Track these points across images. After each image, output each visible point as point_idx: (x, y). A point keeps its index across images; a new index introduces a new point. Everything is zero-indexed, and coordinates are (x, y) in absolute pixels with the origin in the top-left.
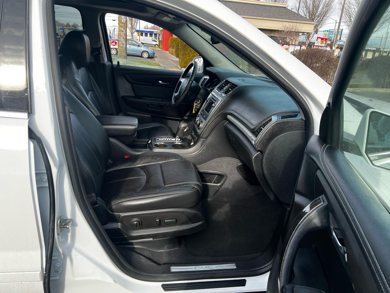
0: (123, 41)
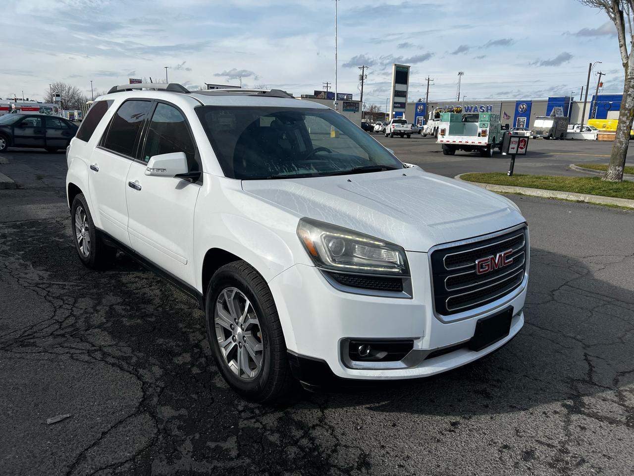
0: (622, 137)
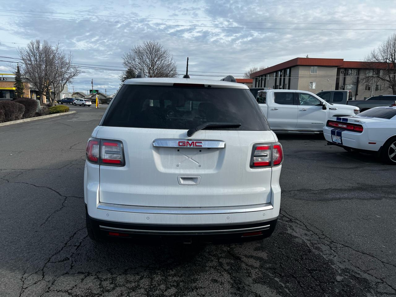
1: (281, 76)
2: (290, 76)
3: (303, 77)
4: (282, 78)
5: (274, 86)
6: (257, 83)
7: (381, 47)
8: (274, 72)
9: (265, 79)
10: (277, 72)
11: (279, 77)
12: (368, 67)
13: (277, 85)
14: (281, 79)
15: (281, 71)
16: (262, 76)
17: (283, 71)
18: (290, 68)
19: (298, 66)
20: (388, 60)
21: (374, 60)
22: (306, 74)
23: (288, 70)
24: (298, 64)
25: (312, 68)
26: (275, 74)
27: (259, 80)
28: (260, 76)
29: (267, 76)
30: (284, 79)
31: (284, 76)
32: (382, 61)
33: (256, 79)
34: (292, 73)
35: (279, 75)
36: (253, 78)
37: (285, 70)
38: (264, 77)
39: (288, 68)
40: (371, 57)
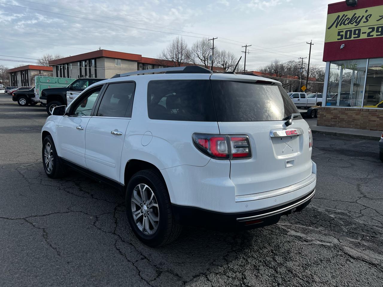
1: (86, 66)
2: (96, 67)
3: (109, 69)
4: (88, 68)
5: (79, 76)
6: (59, 72)
7: (168, 48)
8: (78, 61)
9: (68, 67)
10: (81, 62)
11: (84, 67)
12: (160, 64)
13: (82, 74)
14: (86, 69)
15: (85, 61)
16: (64, 64)
17: (88, 61)
18: (95, 59)
19: (104, 58)
20: (174, 60)
21: (164, 58)
22: (112, 66)
23: (93, 61)
24: (103, 56)
25: (116, 60)
26: (79, 63)
27: (61, 69)
28: (62, 64)
29: (69, 64)
30: (90, 69)
31: (90, 66)
32: (170, 60)
33: (57, 67)
34: (97, 64)
35: (84, 65)
36: (53, 66)
37: (90, 60)
38: (66, 65)
39: (93, 59)
40: (162, 55)
